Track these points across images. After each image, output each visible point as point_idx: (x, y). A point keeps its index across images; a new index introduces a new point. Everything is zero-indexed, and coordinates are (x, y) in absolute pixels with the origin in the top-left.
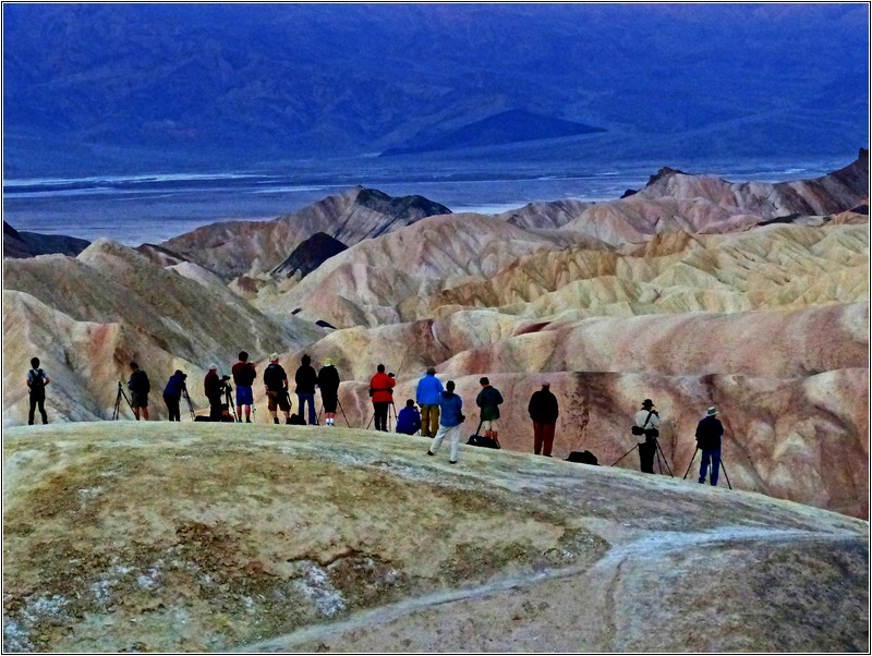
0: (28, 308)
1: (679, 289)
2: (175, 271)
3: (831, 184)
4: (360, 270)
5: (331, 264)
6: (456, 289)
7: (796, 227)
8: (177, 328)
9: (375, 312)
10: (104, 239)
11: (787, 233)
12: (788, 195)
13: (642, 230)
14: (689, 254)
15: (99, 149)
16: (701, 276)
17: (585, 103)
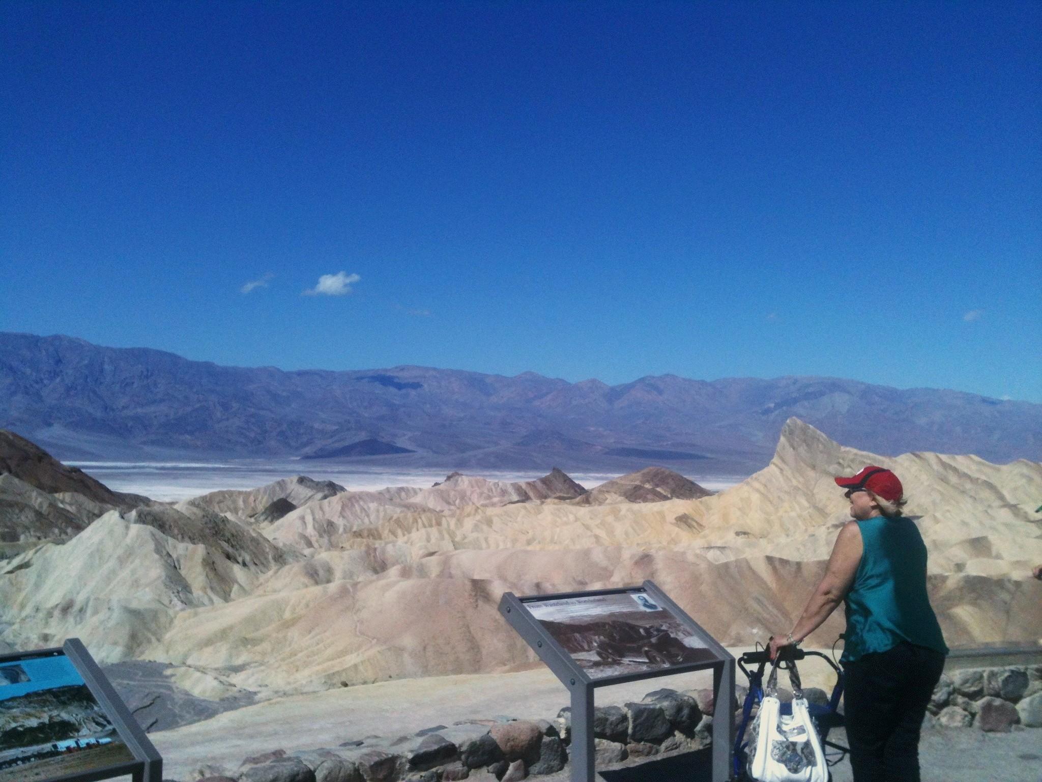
0: (153, 535)
1: (475, 535)
2: (226, 517)
3: (539, 485)
4: (309, 519)
5: (292, 516)
6: (361, 531)
7: (527, 505)
9: (317, 541)
11: (525, 508)
12: (518, 489)
13: (449, 503)
14: (478, 517)
15: (148, 448)
16: (485, 527)
17: (406, 437)
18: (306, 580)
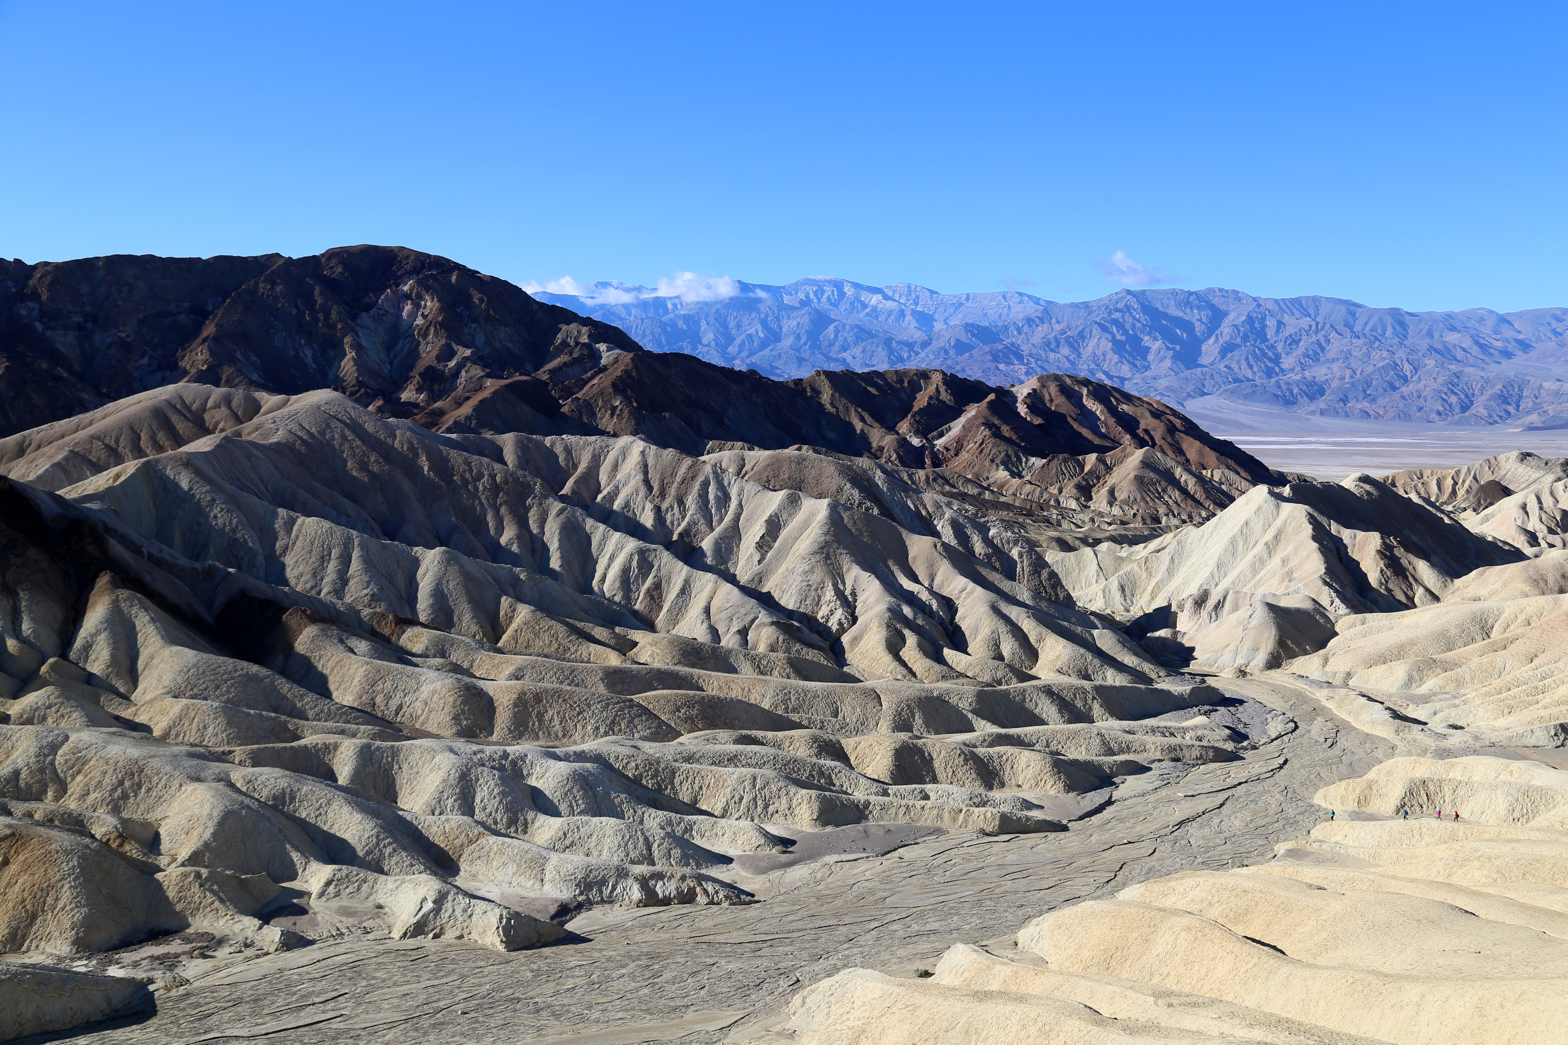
0: (1311, 516)
2: (1409, 498)
4: (1533, 506)
5: (1506, 504)
8: (1415, 538)
9: (1546, 538)
10: (1358, 475)
15: (1317, 420)
18: (1527, 588)
